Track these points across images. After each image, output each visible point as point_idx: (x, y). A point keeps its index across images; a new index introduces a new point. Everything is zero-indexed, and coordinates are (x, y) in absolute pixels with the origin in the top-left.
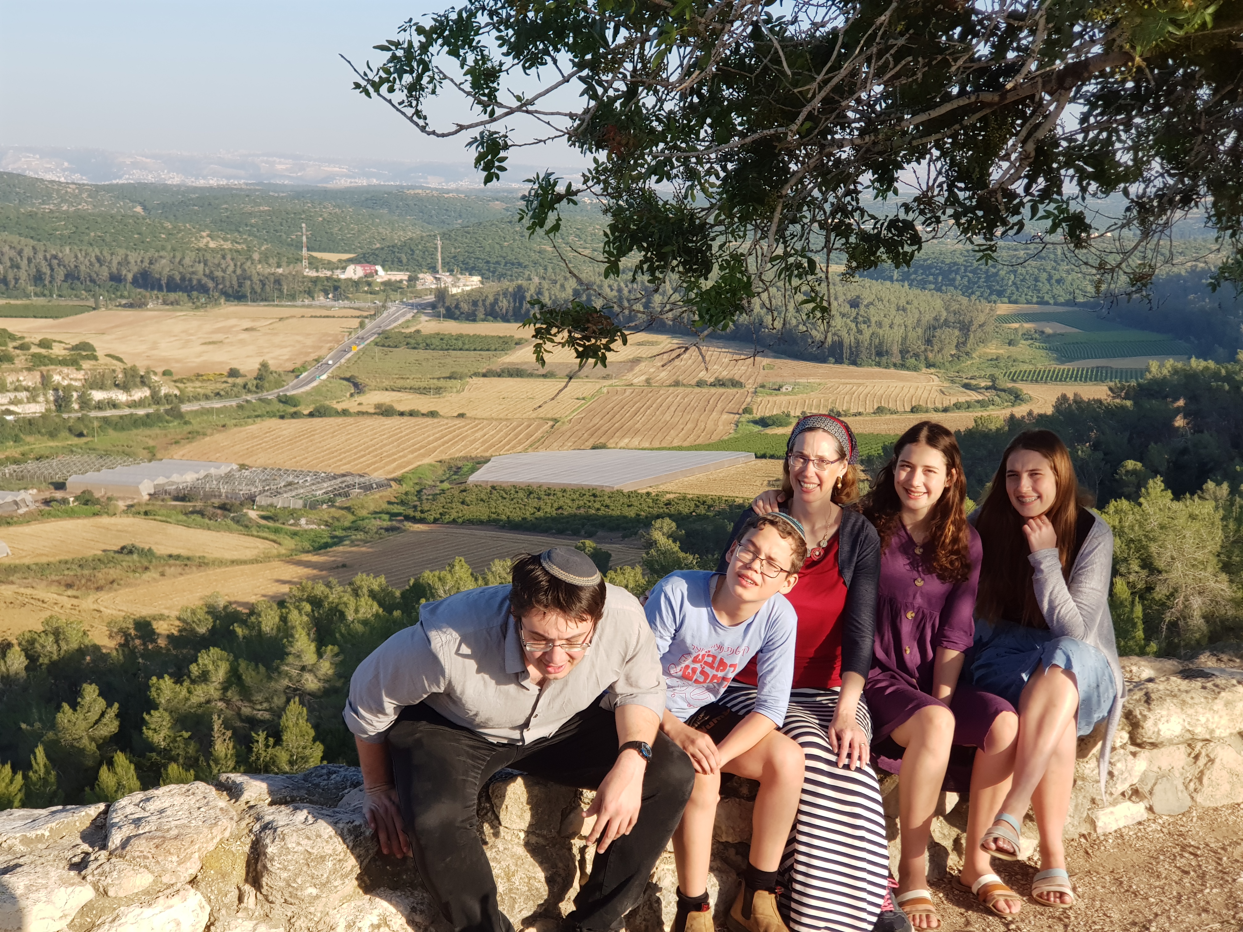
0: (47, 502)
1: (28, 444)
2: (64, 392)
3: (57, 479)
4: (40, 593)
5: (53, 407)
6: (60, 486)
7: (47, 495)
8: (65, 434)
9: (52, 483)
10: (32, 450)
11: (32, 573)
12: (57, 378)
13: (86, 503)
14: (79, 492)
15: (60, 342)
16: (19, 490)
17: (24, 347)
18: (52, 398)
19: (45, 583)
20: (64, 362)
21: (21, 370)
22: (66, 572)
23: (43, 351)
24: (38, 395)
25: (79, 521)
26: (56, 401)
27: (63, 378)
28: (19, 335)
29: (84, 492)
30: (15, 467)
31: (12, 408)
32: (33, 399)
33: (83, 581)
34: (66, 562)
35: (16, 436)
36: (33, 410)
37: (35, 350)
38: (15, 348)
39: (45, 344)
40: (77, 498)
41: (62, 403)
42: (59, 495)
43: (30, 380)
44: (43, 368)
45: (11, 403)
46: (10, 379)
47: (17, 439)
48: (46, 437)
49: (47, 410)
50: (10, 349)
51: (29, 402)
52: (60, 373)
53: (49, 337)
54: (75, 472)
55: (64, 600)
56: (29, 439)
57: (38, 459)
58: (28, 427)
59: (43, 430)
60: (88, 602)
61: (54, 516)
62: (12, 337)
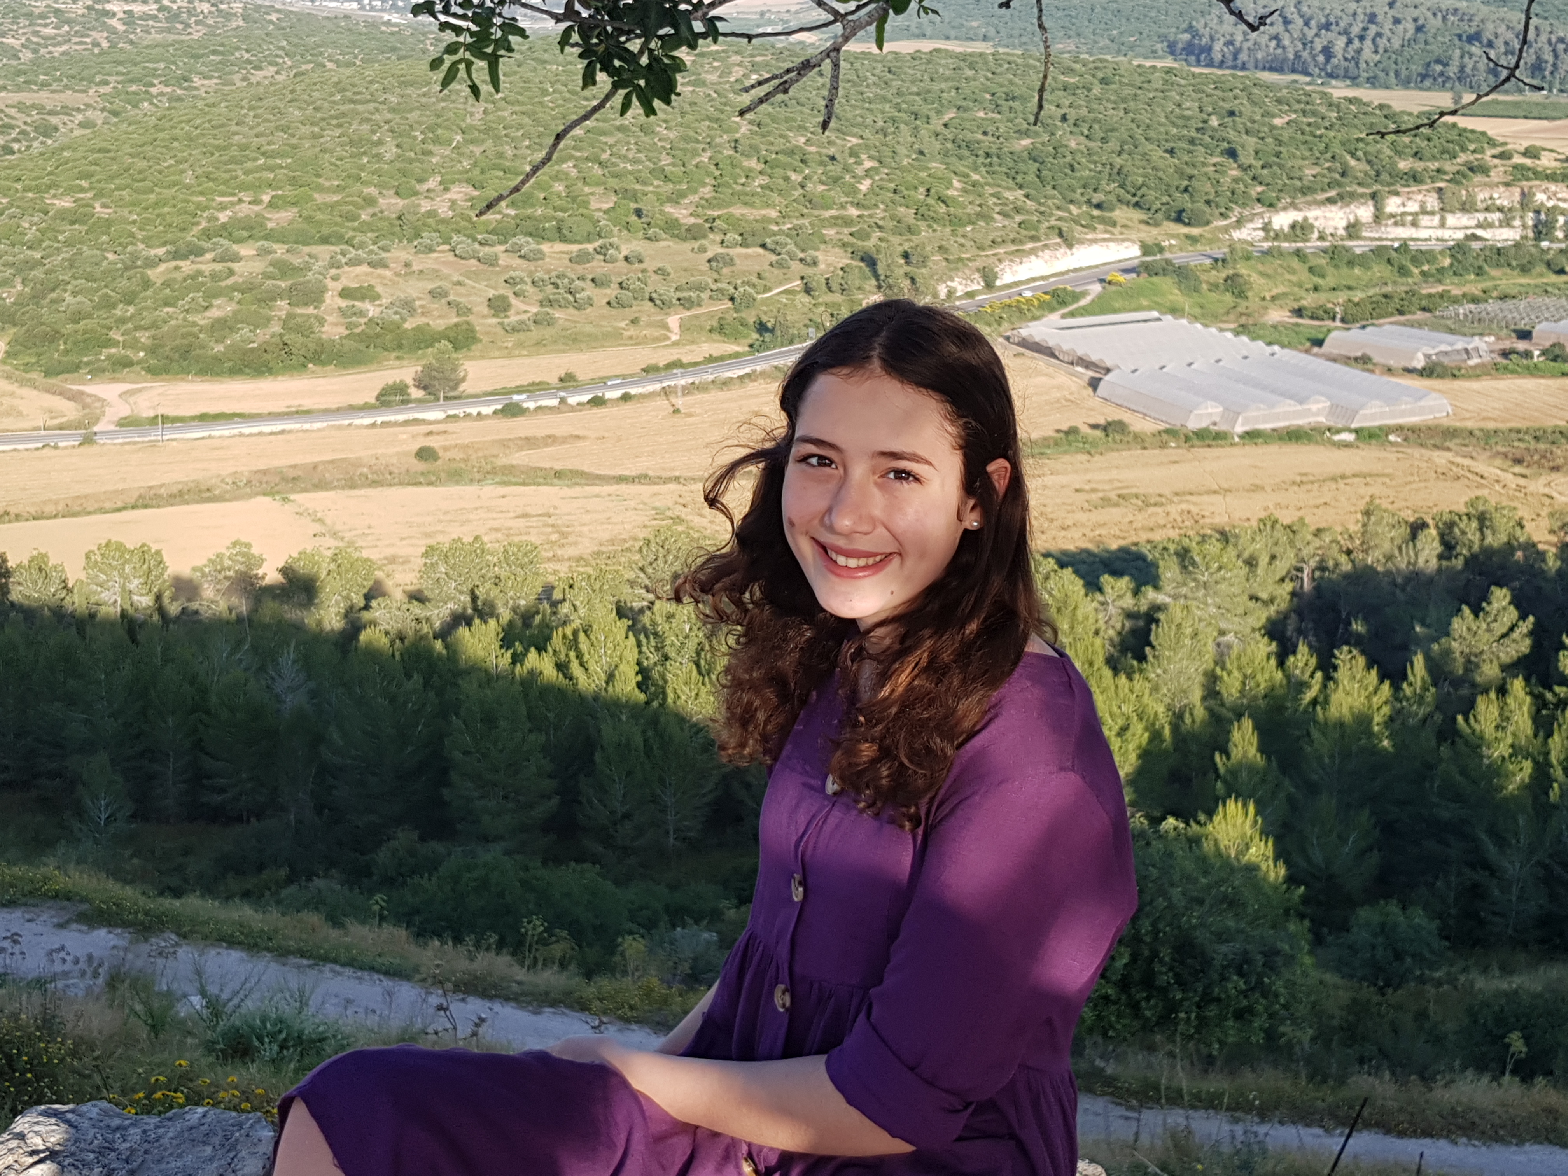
0: (1505, 354)
1: (1494, 278)
2: (1547, 215)
3: (1521, 326)
4: (1480, 467)
5: (1531, 234)
6: (1525, 335)
7: (1507, 345)
8: (1541, 268)
9: (1515, 331)
10: (1495, 287)
11: (1474, 440)
12: (1540, 197)
13: (1555, 359)
14: (1547, 344)
15: (1552, 151)
16: (1473, 335)
17: (1504, 156)
18: (1530, 223)
19: (1488, 454)
20: (1552, 177)
21: (1497, 185)
22: (1516, 444)
23: (1528, 162)
24: (1514, 218)
25: (1543, 381)
26: (1535, 226)
27: (1549, 198)
28: (1501, 140)
29: (1554, 345)
30: (1472, 306)
31: (1479, 232)
32: (1507, 223)
33: (1536, 458)
34: (1518, 431)
35: (1480, 268)
36: (1505, 237)
37: (1518, 160)
38: (1494, 156)
39: (1531, 153)
40: (1544, 353)
41: (1542, 230)
42: (1521, 346)
43: (1506, 198)
44: (1524, 183)
45: (1479, 226)
46: (1482, 195)
47: (1480, 272)
48: (1516, 273)
49: (1522, 238)
50: (1487, 158)
51: (1501, 226)
52: (1545, 191)
53: (1538, 143)
54: (1547, 319)
55: (1509, 478)
56: (1494, 272)
57: (1503, 298)
58: (1495, 257)
59: (1514, 263)
60: (1538, 485)
61: (1513, 372)
62: (1492, 143)
